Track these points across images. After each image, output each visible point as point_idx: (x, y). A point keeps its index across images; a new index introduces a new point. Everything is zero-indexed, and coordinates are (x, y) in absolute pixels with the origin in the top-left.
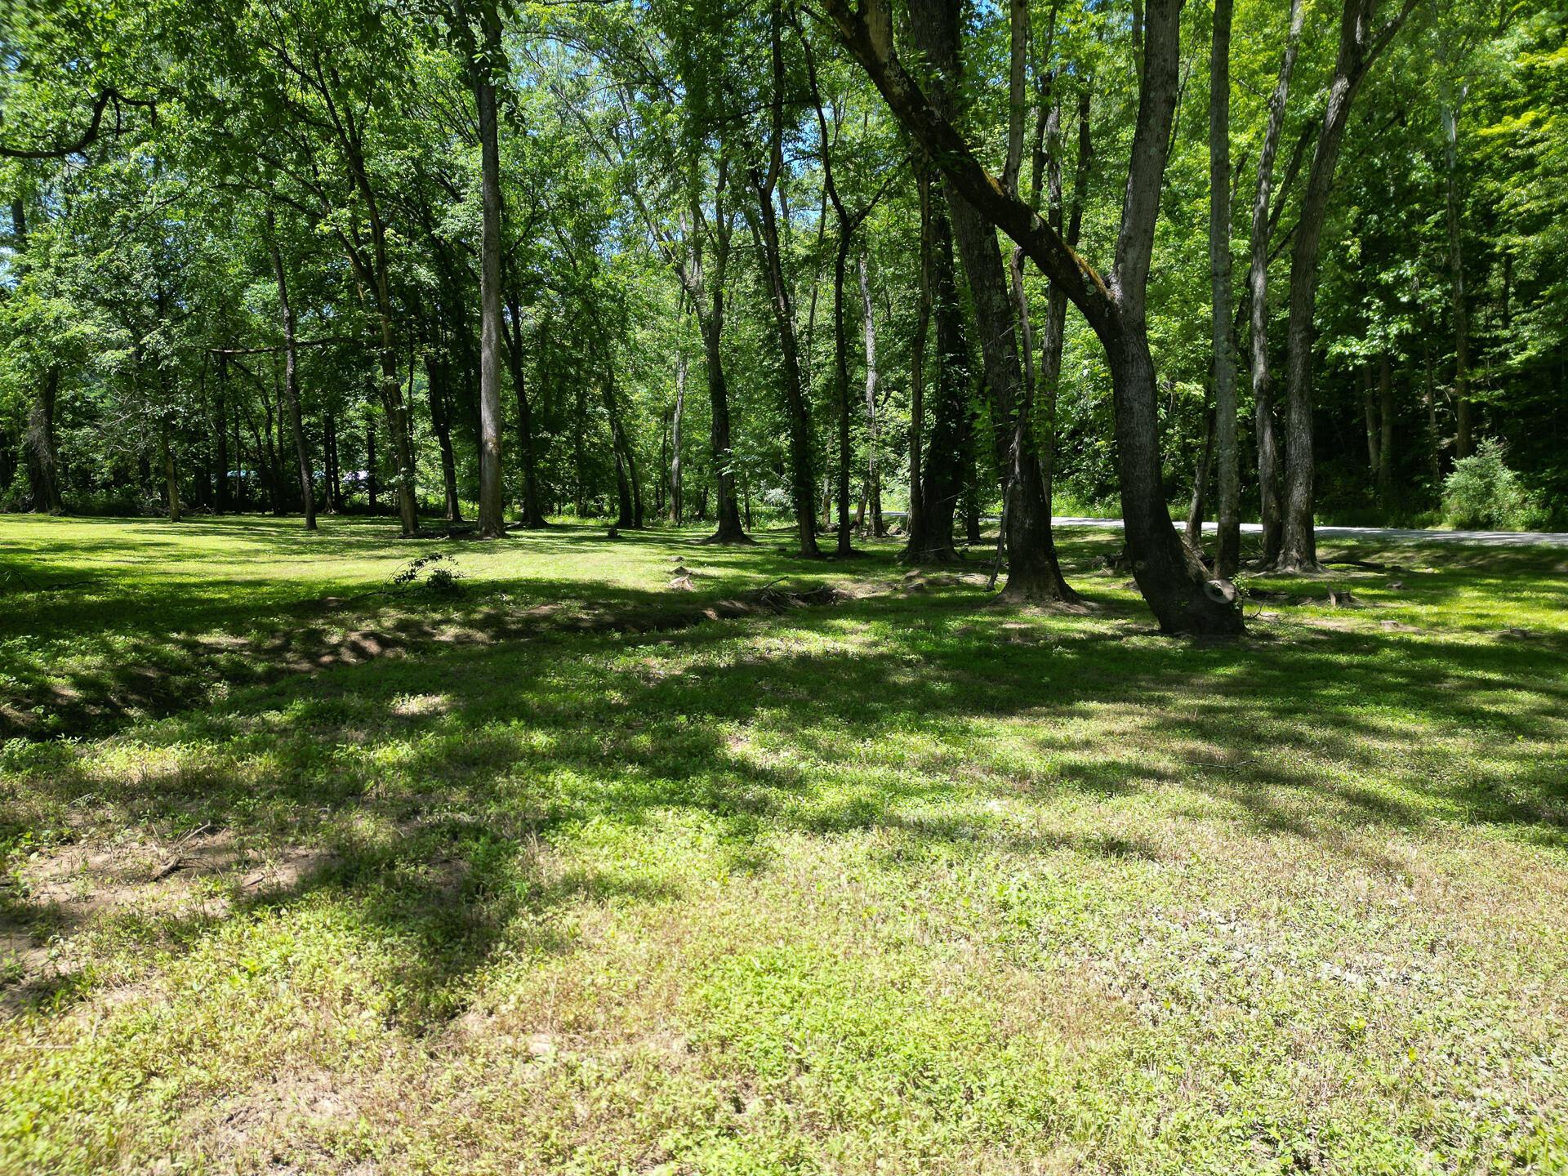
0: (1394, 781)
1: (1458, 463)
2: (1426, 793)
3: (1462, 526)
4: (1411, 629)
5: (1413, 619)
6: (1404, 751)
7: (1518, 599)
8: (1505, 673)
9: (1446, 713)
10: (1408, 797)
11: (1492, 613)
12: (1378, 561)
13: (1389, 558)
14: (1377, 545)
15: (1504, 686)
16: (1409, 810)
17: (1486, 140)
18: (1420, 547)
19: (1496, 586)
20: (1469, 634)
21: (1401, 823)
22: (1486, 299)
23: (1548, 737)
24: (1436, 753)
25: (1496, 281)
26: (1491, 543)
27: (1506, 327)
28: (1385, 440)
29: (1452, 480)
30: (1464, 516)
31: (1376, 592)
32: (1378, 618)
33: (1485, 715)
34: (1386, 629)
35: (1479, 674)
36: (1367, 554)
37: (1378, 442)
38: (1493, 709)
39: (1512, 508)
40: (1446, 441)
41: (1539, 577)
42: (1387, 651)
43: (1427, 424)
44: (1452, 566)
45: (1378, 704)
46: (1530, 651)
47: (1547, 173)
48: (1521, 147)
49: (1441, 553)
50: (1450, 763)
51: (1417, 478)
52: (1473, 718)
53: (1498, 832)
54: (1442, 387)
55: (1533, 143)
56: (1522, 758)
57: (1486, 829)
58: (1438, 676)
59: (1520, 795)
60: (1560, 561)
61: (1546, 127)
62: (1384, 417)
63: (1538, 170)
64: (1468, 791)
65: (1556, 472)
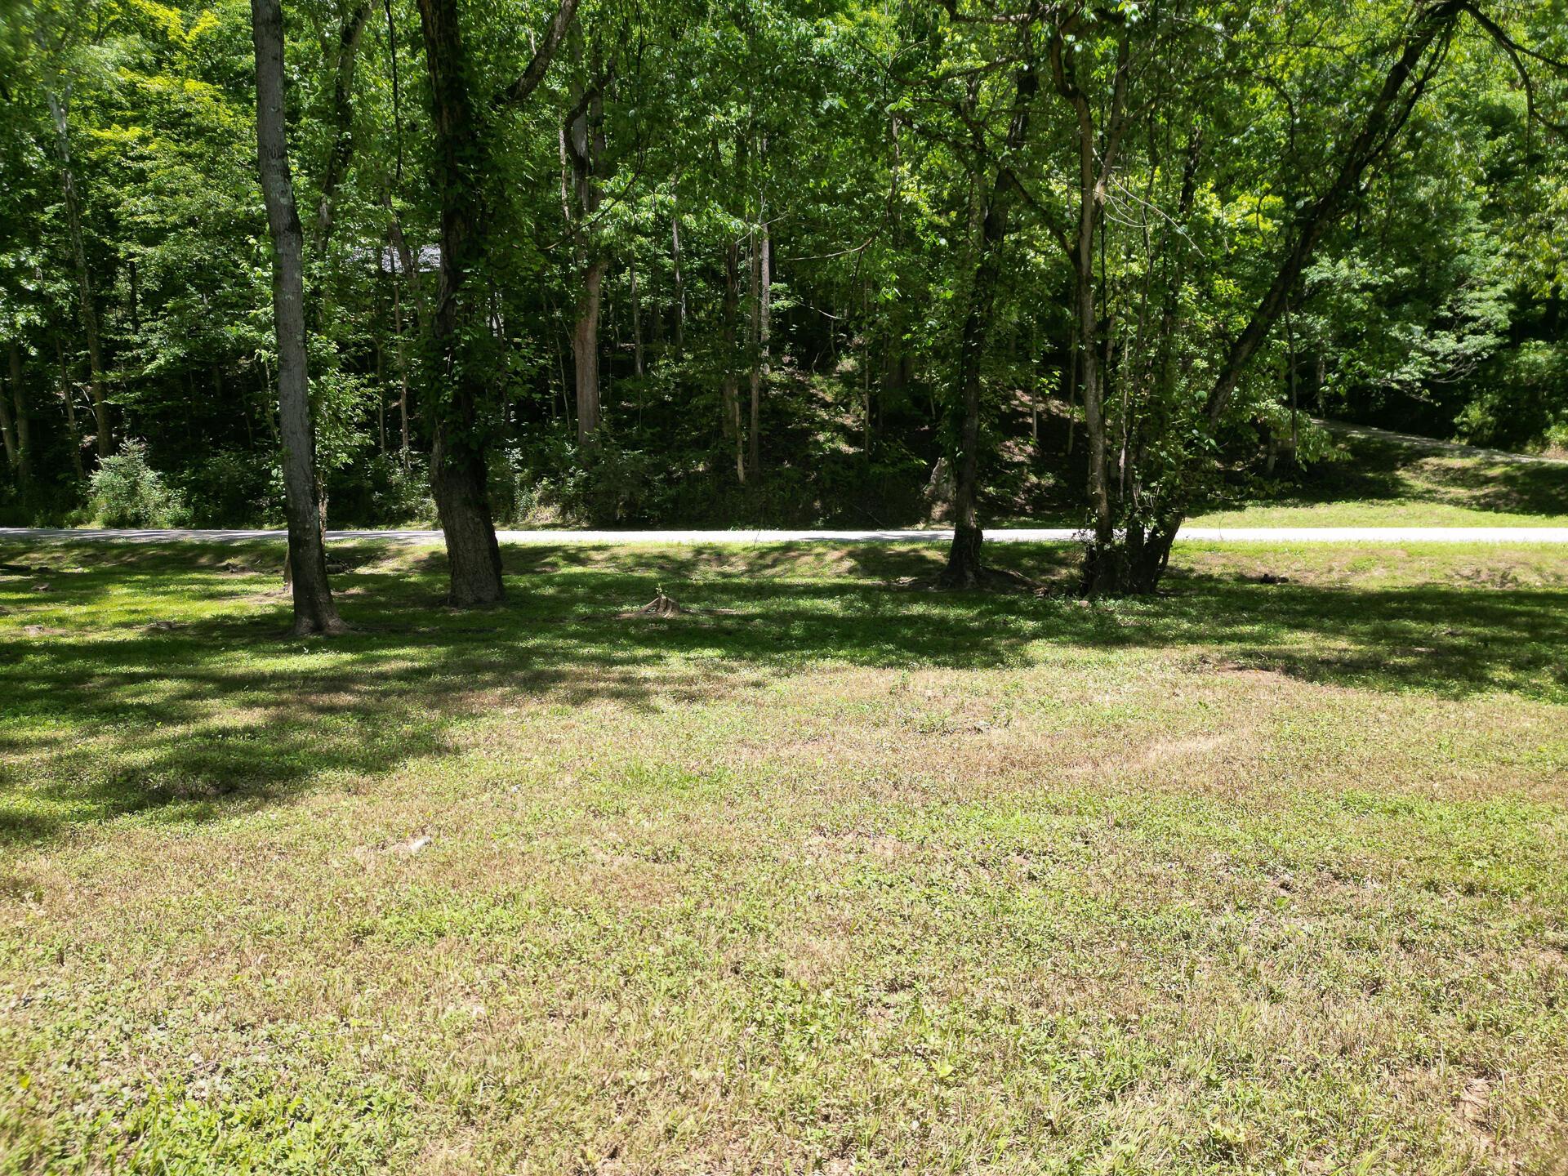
0: (30, 795)
1: (103, 461)
2: (64, 799)
3: (110, 524)
4: (59, 631)
5: (61, 621)
6: (42, 760)
7: (165, 593)
8: (149, 665)
9: (88, 713)
10: (42, 807)
11: (140, 608)
12: (24, 563)
13: (36, 559)
14: (22, 546)
15: (147, 677)
16: (43, 821)
17: (98, 142)
18: (69, 547)
19: (144, 581)
20: (117, 630)
21: (35, 837)
22: (115, 302)
23: (184, 719)
24: (76, 756)
25: (123, 286)
26: (138, 541)
27: (136, 333)
28: (22, 435)
29: (97, 478)
30: (115, 514)
31: (21, 596)
32: (23, 624)
33: (126, 708)
34: (32, 634)
35: (124, 669)
36: (12, 557)
37: (16, 438)
38: (135, 701)
39: (157, 506)
40: (88, 439)
41: (185, 571)
42: (31, 657)
43: (67, 420)
44: (104, 565)
45: (16, 715)
46: (175, 641)
47: (158, 191)
48: (132, 159)
49: (90, 551)
50: (90, 763)
51: (60, 477)
52: (115, 713)
53: (134, 819)
54: (79, 384)
55: (142, 158)
56: (159, 744)
57: (124, 820)
58: (84, 677)
59: (158, 780)
60: (201, 555)
61: (153, 146)
62: (19, 409)
63: (150, 185)
64: (106, 787)
65: (194, 474)
